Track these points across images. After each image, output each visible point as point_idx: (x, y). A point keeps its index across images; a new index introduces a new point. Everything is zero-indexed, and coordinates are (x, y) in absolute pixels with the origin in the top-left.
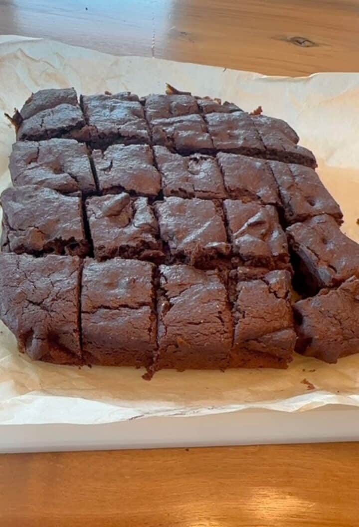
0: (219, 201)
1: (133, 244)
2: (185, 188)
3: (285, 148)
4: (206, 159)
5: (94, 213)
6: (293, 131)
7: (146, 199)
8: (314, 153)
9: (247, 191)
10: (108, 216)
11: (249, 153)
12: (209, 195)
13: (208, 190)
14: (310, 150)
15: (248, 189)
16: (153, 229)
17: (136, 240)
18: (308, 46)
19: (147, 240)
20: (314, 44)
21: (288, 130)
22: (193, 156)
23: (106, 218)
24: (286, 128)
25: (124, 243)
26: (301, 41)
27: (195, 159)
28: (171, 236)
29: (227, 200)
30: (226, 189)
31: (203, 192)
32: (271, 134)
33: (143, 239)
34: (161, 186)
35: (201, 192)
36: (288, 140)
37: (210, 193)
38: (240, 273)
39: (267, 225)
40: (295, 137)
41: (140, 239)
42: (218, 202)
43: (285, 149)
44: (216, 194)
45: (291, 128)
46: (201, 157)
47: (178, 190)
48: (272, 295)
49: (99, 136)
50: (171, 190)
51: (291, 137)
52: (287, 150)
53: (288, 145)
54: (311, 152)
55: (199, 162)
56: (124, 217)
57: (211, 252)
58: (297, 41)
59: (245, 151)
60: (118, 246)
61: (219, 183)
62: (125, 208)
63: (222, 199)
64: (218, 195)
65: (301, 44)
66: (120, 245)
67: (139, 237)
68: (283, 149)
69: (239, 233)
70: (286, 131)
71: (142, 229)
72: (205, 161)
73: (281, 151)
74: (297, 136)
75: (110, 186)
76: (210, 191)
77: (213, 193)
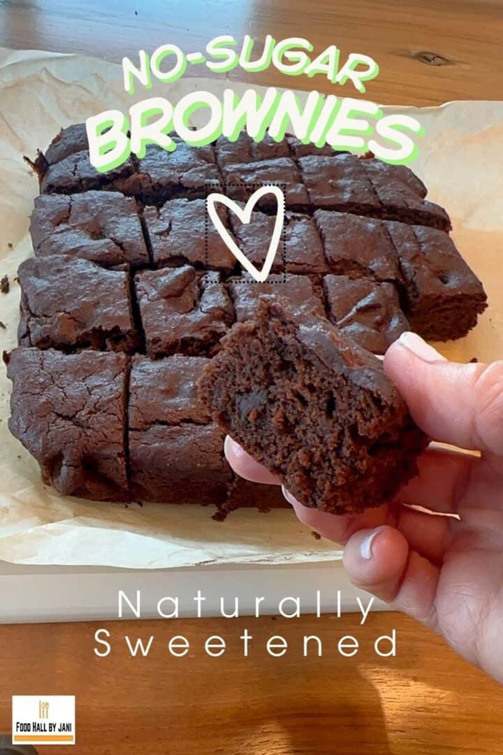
0: (317, 276)
1: (199, 336)
3: (409, 203)
4: (299, 219)
5: (146, 293)
6: (419, 180)
7: (217, 274)
8: (447, 211)
9: (355, 262)
10: (165, 298)
11: (358, 210)
12: (304, 269)
13: (303, 261)
14: (443, 207)
15: (357, 260)
16: (227, 316)
17: (204, 330)
18: (439, 65)
19: (218, 330)
20: (448, 62)
21: (412, 179)
23: (163, 300)
24: (410, 176)
25: (187, 335)
26: (431, 57)
27: (285, 220)
29: (328, 275)
30: (326, 259)
31: (296, 264)
32: (389, 185)
33: (214, 329)
35: (293, 265)
36: (412, 192)
37: (305, 266)
39: (383, 310)
40: (422, 189)
41: (209, 329)
42: (316, 278)
43: (408, 206)
44: (313, 267)
45: (416, 177)
46: (293, 217)
47: (261, 261)
49: (153, 187)
51: (416, 190)
52: (410, 207)
53: (412, 200)
54: (443, 210)
55: (291, 223)
56: (187, 298)
58: (424, 57)
60: (180, 339)
61: (317, 252)
62: (189, 287)
63: (321, 273)
64: (316, 268)
65: (430, 61)
66: (182, 337)
67: (208, 326)
68: (404, 205)
69: (345, 321)
70: (409, 181)
71: (212, 315)
72: (298, 222)
73: (402, 209)
74: (425, 188)
75: (168, 256)
76: (305, 264)
77: (309, 265)
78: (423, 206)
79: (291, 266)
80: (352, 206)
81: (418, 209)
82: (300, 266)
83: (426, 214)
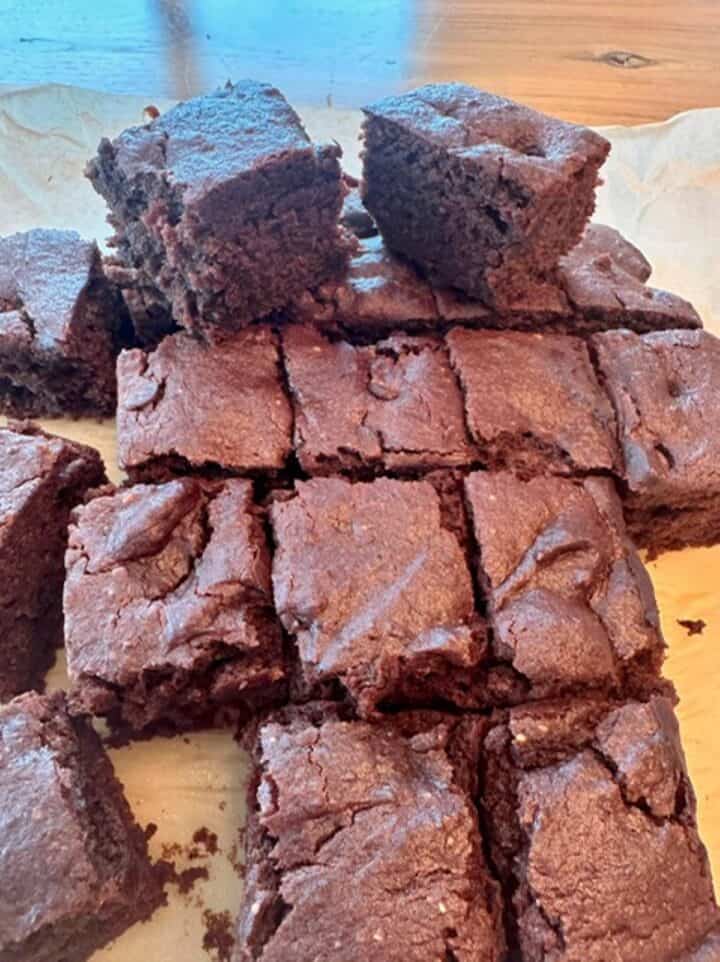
0: (451, 474)
1: (184, 659)
2: (357, 448)
3: (626, 300)
4: (416, 351)
5: (85, 555)
6: (637, 252)
7: (247, 485)
8: (696, 307)
9: (529, 435)
10: (122, 562)
11: (529, 322)
12: (424, 461)
13: (421, 448)
14: (687, 298)
15: (532, 429)
16: (253, 593)
17: (195, 643)
18: (636, 67)
19: (228, 640)
20: (648, 62)
21: (626, 249)
22: (383, 344)
23: (118, 570)
24: (620, 246)
25: (157, 660)
26: (622, 57)
27: (390, 353)
28: (304, 619)
29: (473, 474)
30: (469, 436)
31: (407, 452)
32: (585, 267)
33: (217, 638)
34: (292, 442)
35: (402, 454)
36: (628, 276)
37: (424, 455)
38: (518, 743)
39: (593, 558)
40: (643, 265)
41: (207, 639)
42: (449, 479)
43: (623, 304)
44: (443, 455)
45: (629, 244)
46: (405, 347)
47: (335, 452)
48: (636, 818)
49: (147, 311)
50: (317, 454)
51: (632, 269)
52: (628, 308)
53: (630, 293)
54: (689, 306)
55: (402, 360)
56: (169, 561)
57: (426, 665)
58: (613, 59)
59: (519, 320)
60: (141, 670)
61: (451, 423)
62: (180, 528)
63: (459, 468)
64: (448, 457)
65: (622, 62)
66: (144, 667)
67: (207, 633)
68: (618, 305)
69: (512, 588)
70: (620, 255)
71: (218, 601)
72: (415, 357)
73: (614, 311)
74: (647, 264)
75: (147, 458)
76: (424, 451)
77: (432, 453)
78: (651, 302)
79: (397, 456)
80: (516, 316)
81: (643, 309)
82: (415, 456)
83: (659, 317)
